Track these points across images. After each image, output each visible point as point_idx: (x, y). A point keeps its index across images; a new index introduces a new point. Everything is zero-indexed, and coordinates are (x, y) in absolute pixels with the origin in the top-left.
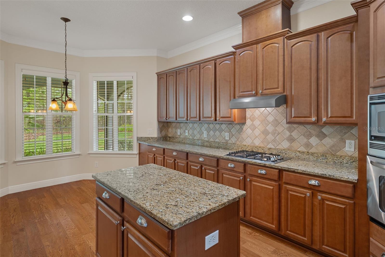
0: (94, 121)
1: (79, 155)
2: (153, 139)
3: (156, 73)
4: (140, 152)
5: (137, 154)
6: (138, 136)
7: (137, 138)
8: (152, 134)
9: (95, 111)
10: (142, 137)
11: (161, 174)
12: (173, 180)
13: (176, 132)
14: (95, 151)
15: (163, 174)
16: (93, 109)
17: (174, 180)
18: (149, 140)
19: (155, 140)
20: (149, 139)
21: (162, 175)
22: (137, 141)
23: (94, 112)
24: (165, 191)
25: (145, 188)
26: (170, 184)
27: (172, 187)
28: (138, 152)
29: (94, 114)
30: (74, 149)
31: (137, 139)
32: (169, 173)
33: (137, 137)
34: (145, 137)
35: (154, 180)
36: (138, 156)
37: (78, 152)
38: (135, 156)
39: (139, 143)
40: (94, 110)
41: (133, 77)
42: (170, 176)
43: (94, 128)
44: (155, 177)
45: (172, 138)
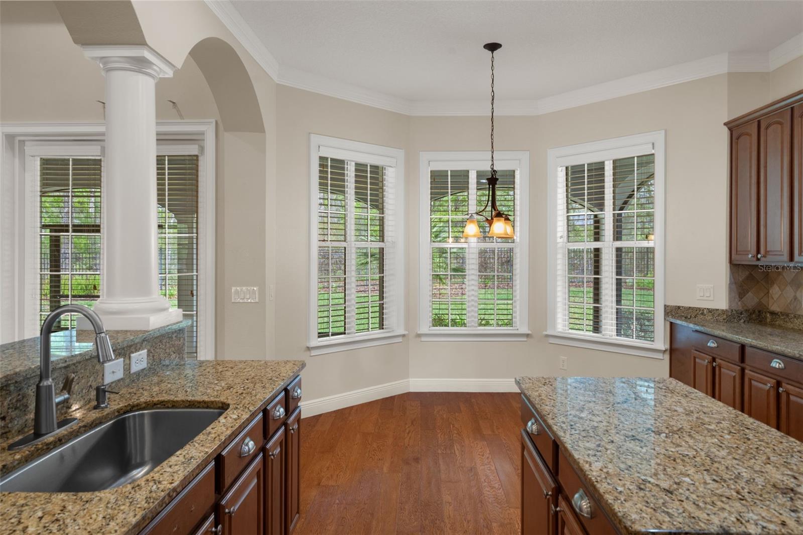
0: (559, 262)
1: (528, 335)
2: (713, 315)
3: (725, 124)
4: (673, 347)
5: (665, 351)
6: (667, 304)
7: (665, 309)
8: (710, 299)
9: (561, 237)
10: (679, 307)
11: (678, 409)
12: (706, 432)
13: (795, 298)
14: (560, 330)
15: (685, 409)
16: (555, 232)
17: (709, 430)
18: (702, 316)
19: (721, 319)
20: (702, 314)
21: (680, 410)
22: (665, 316)
23: (559, 240)
24: (663, 451)
25: (613, 431)
26: (688, 439)
27: (690, 447)
28: (668, 346)
29: (559, 245)
30: (517, 320)
31: (665, 311)
32: (705, 410)
33: (665, 305)
34: (690, 308)
35: (649, 419)
36: (667, 357)
37: (524, 330)
38: (660, 356)
39: (671, 323)
40: (559, 235)
41: (653, 144)
42: (702, 419)
43: (559, 278)
44: (658, 411)
45: (783, 315)
